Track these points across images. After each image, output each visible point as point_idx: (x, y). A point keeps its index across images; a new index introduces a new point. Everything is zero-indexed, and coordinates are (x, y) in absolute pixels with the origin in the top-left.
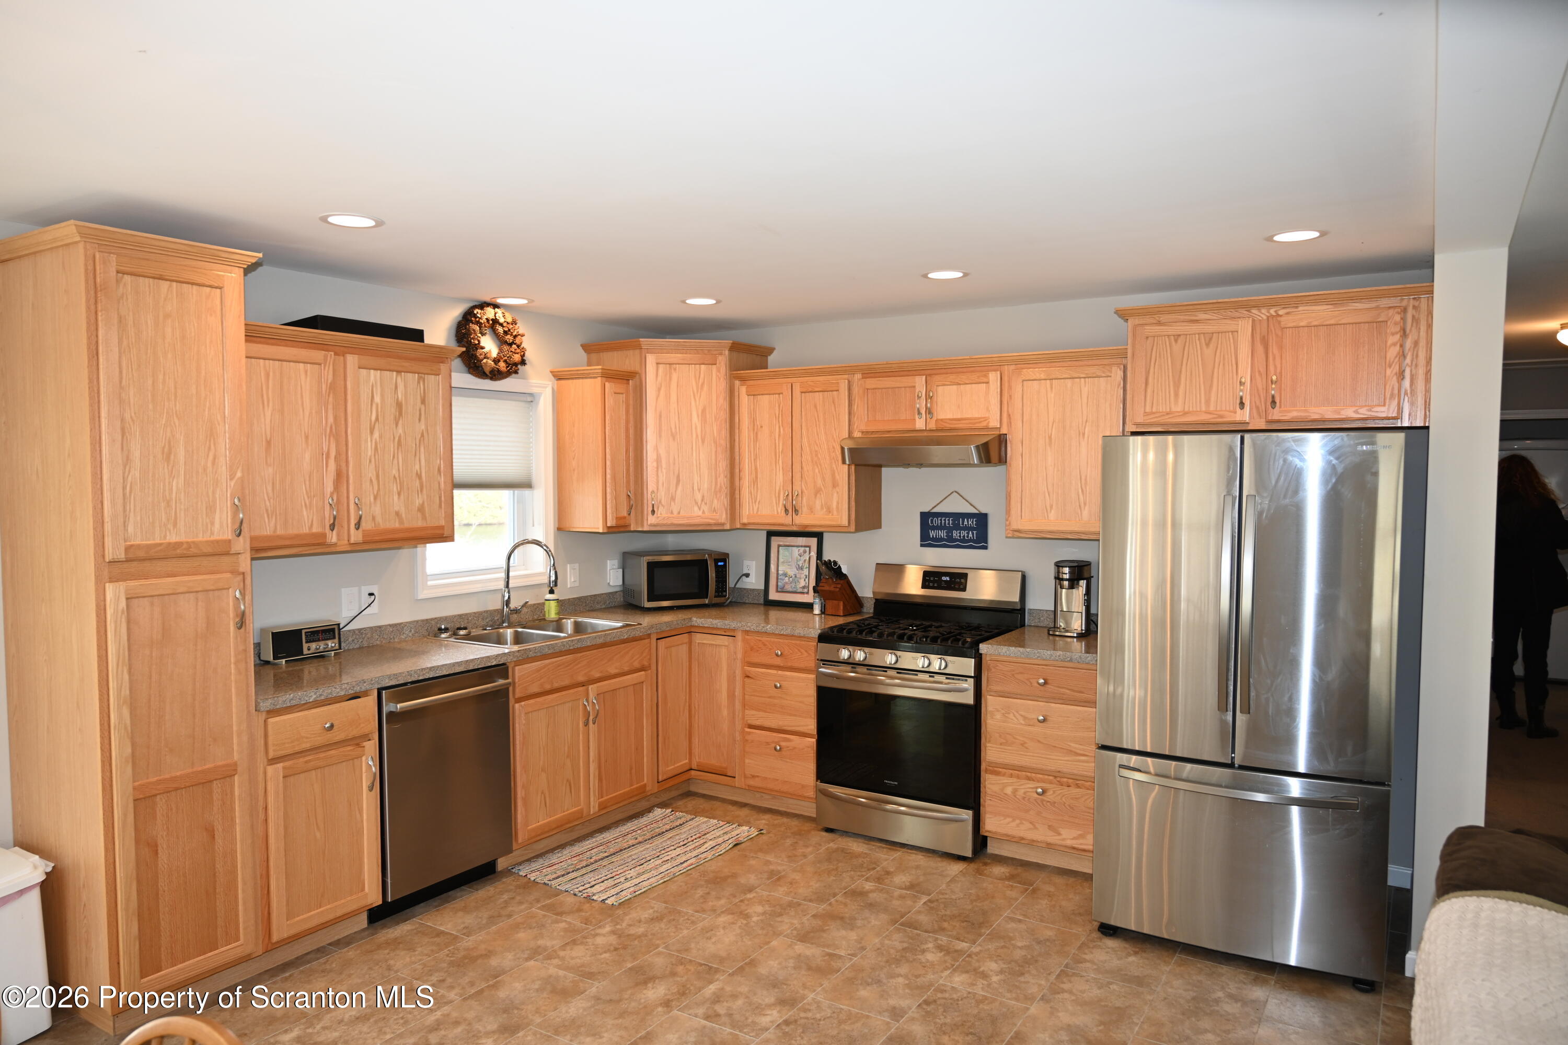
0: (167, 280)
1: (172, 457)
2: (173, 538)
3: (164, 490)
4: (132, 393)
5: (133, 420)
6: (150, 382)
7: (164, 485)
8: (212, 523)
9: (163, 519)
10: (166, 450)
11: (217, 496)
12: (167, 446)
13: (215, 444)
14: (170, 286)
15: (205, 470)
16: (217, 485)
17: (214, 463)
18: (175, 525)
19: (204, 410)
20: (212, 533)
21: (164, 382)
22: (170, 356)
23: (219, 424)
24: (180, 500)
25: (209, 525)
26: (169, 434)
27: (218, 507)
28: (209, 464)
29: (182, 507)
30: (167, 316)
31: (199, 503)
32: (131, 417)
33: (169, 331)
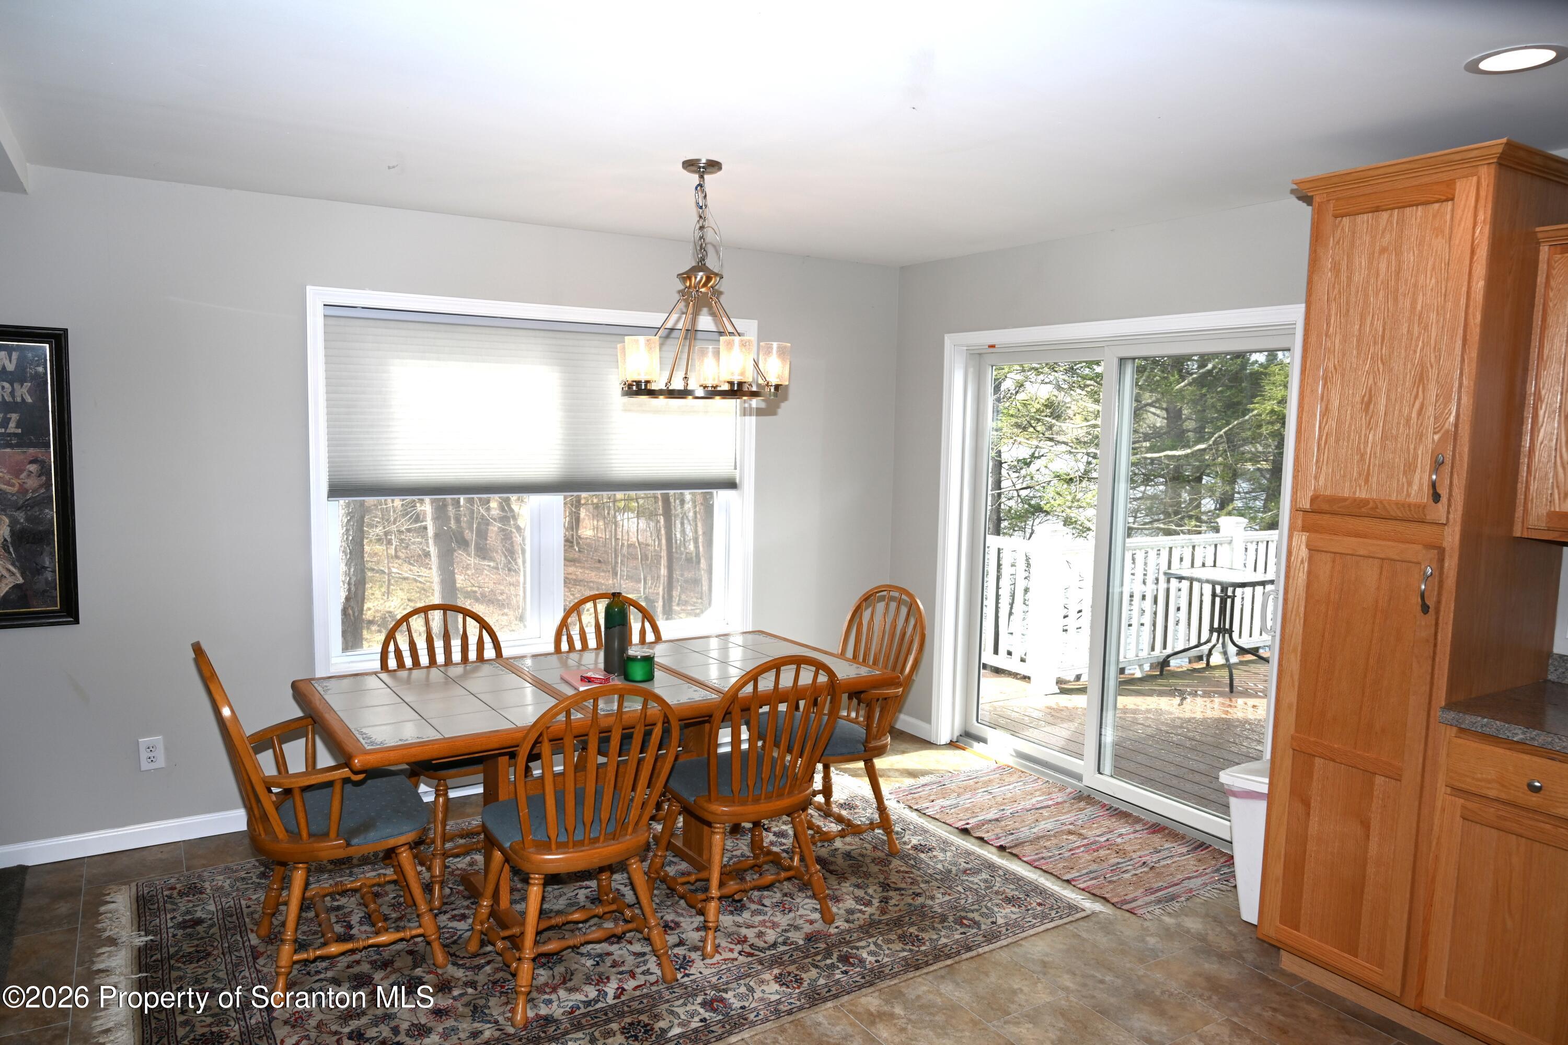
0: (1386, 210)
1: (1372, 406)
2: (1362, 494)
3: (1359, 443)
4: (1337, 341)
5: (1335, 369)
6: (1357, 327)
7: (1360, 437)
8: (1410, 484)
9: (1355, 474)
10: (1366, 399)
11: (1420, 453)
12: (1367, 395)
13: (1423, 392)
14: (1391, 216)
15: (1408, 420)
16: (1421, 439)
17: (1420, 413)
18: (1367, 481)
19: (1415, 352)
20: (1408, 495)
21: (1372, 324)
22: (1381, 294)
23: (1432, 366)
24: (1375, 454)
25: (1406, 485)
26: (1371, 381)
27: (1419, 465)
28: (1414, 415)
29: (1377, 462)
30: (1383, 250)
31: (1397, 460)
32: (1334, 366)
33: (1383, 266)
